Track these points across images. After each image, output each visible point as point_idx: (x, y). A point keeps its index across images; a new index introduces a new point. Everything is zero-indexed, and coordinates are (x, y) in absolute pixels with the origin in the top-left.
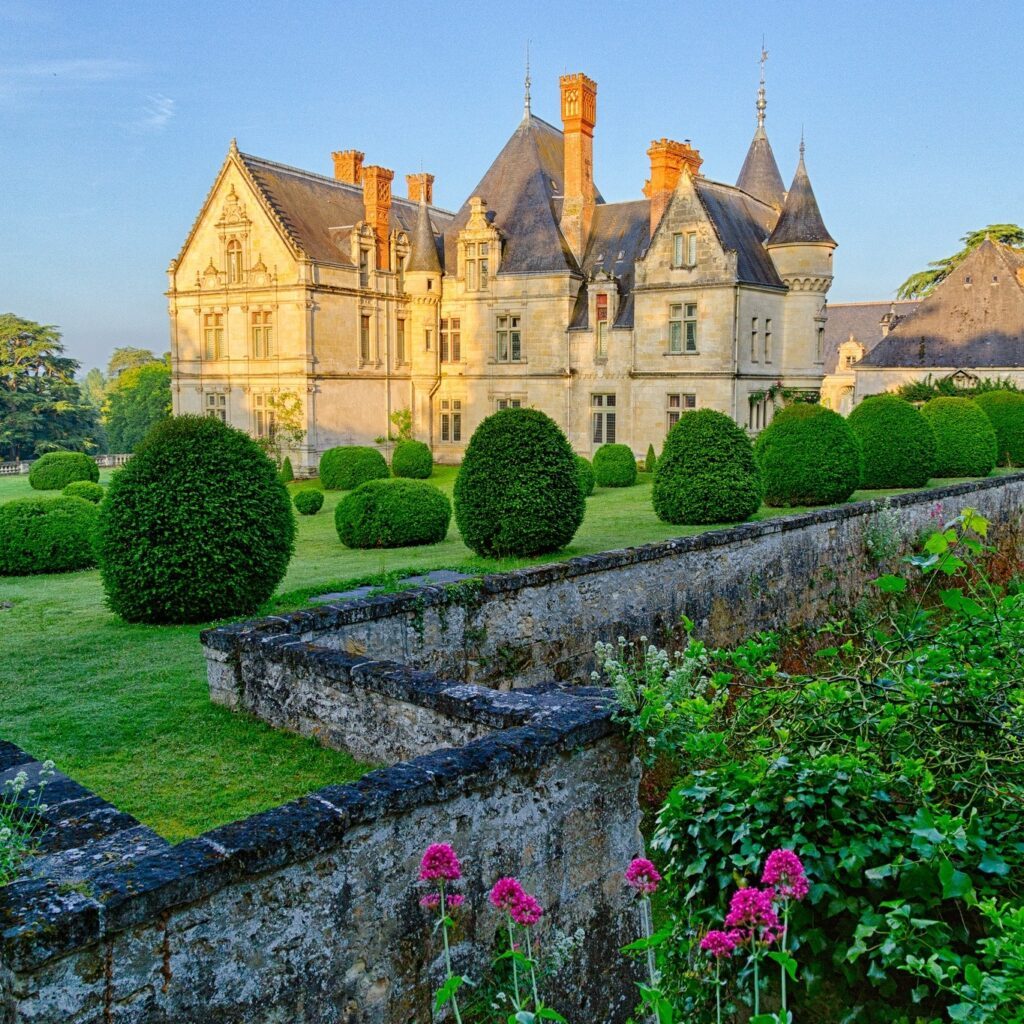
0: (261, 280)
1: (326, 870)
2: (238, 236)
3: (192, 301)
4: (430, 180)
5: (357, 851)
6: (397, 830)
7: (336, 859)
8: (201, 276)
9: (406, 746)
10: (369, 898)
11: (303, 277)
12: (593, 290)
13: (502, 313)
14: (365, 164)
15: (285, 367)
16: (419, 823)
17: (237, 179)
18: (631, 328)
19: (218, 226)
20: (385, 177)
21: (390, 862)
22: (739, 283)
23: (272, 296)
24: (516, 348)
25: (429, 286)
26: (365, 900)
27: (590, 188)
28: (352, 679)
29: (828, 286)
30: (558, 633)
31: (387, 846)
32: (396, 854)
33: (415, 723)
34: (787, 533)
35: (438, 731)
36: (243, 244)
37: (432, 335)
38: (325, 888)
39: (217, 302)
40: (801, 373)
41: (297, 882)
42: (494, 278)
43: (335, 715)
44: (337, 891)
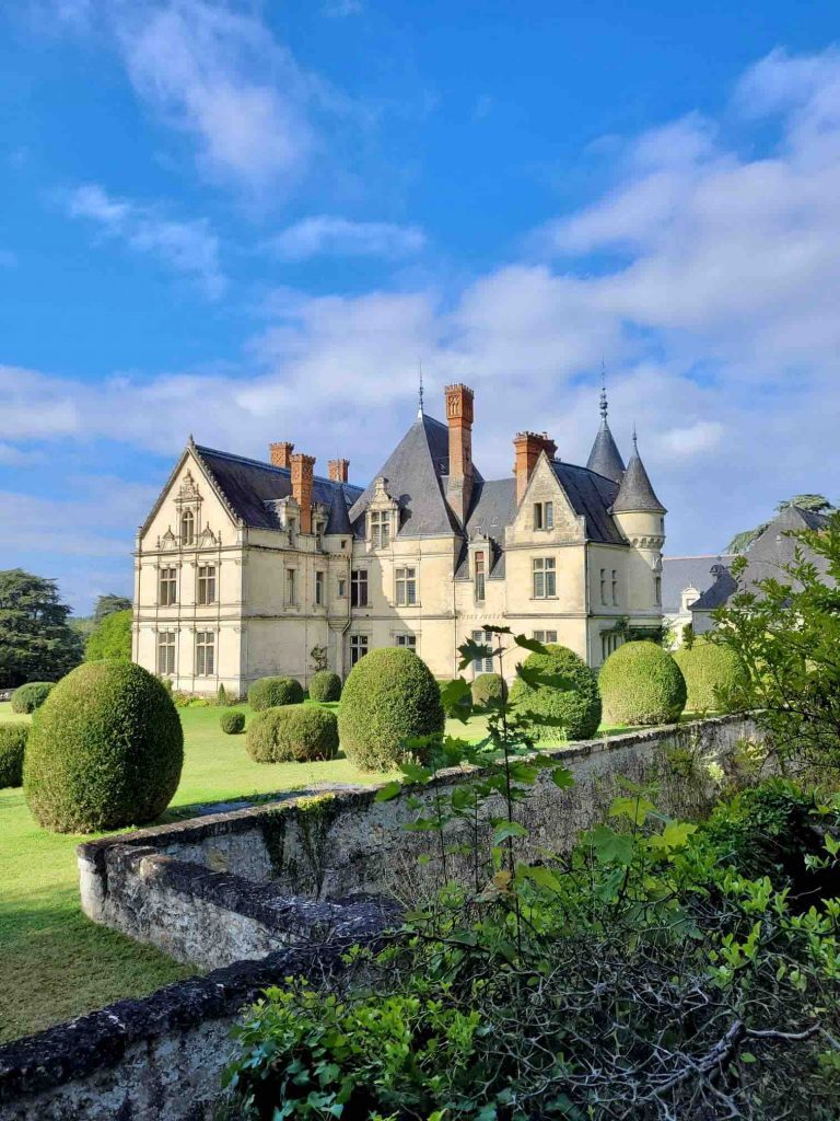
0: (208, 543)
1: (107, 1085)
2: (191, 509)
3: (154, 559)
4: (346, 464)
5: (141, 1066)
6: (183, 1044)
7: (118, 1075)
8: (161, 540)
9: (234, 954)
10: (151, 1113)
11: (241, 539)
12: (472, 548)
13: (400, 566)
14: (294, 452)
15: (224, 612)
16: (207, 1036)
17: (193, 466)
18: (503, 578)
19: (176, 501)
20: (308, 463)
21: (175, 1076)
22: (589, 542)
23: (216, 556)
24: (412, 593)
25: (343, 546)
26: (147, 1116)
27: (470, 468)
28: (193, 890)
29: (662, 543)
30: (406, 842)
31: (172, 1060)
32: (181, 1067)
33: (241, 932)
34: (615, 752)
35: (258, 939)
36: (195, 514)
37: (346, 584)
38: (105, 1104)
39: (172, 561)
40: (642, 613)
41: (75, 1099)
42: (393, 540)
43: (179, 924)
44: (116, 1107)
